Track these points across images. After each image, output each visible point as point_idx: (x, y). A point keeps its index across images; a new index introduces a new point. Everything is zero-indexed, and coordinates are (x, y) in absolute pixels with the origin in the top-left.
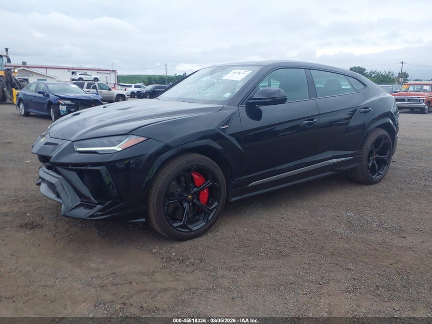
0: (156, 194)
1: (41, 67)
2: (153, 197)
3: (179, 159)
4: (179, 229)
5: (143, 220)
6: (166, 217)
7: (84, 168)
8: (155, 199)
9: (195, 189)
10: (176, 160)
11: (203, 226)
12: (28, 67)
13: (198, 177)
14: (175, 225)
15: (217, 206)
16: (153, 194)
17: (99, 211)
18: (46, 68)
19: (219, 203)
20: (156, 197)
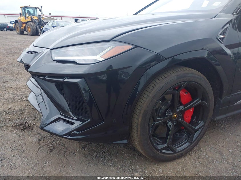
0: (141, 114)
1: (59, 17)
2: (137, 117)
3: (169, 74)
4: (163, 151)
5: (125, 142)
6: (150, 139)
7: (61, 80)
8: (140, 120)
9: (181, 108)
10: (165, 75)
11: (187, 147)
12: (52, 16)
13: (185, 94)
14: (160, 147)
15: (203, 126)
16: (137, 114)
17: (77, 130)
18: (61, 17)
19: (205, 122)
20: (141, 117)
